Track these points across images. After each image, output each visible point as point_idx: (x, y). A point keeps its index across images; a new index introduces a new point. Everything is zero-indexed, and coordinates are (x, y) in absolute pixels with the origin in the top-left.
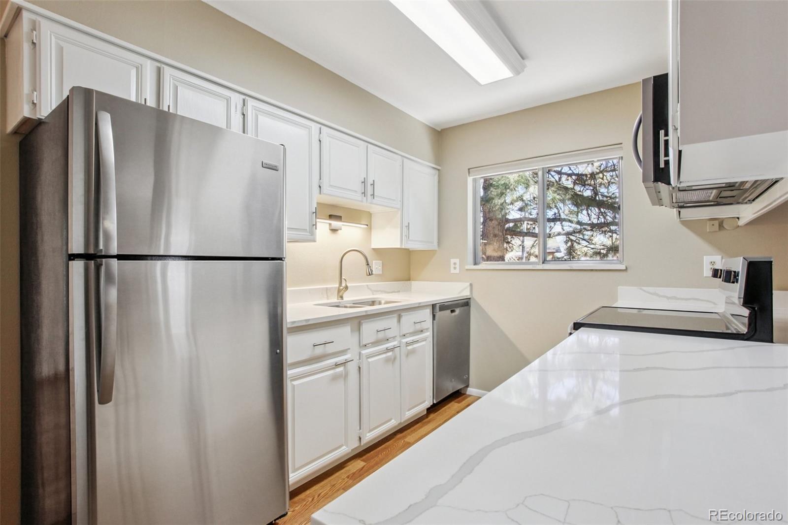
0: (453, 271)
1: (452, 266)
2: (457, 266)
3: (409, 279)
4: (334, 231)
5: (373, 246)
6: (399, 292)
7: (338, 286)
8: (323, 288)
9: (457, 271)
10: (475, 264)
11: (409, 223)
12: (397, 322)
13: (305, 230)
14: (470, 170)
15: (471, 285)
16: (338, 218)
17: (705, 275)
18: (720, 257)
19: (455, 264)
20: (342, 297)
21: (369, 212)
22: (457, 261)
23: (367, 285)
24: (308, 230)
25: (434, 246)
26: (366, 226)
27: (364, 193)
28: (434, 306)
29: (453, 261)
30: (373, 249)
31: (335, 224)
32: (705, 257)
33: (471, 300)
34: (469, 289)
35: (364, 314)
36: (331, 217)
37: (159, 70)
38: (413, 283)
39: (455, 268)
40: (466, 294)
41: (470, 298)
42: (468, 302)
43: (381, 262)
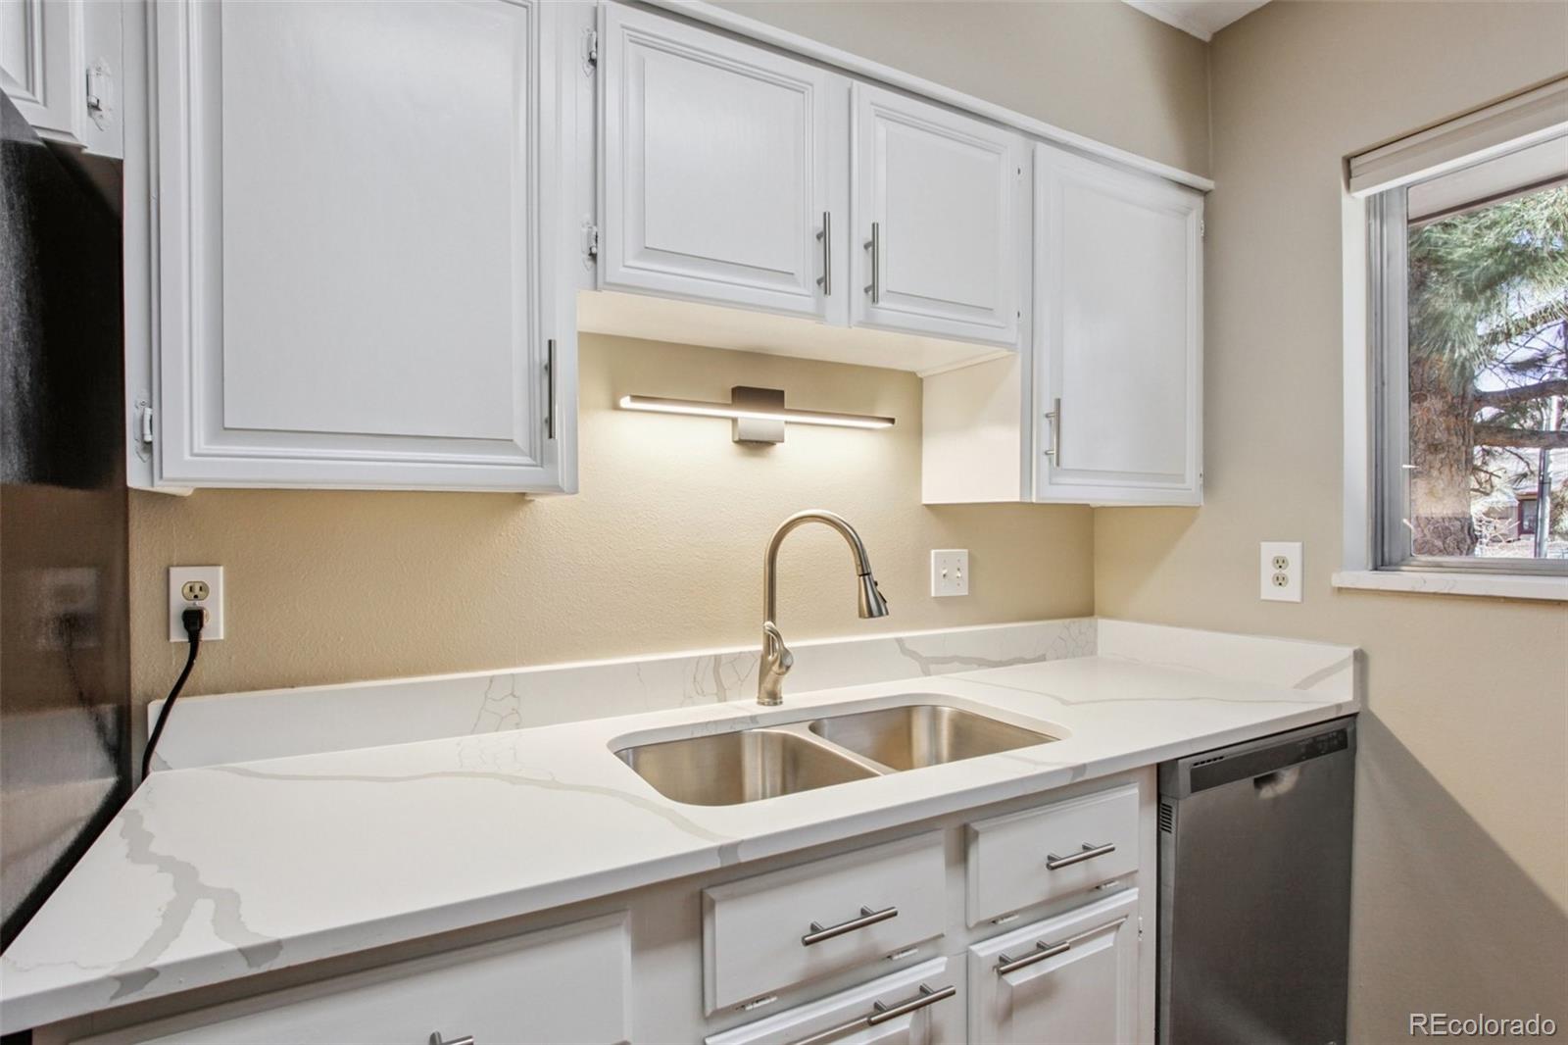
0: (1269, 591)
1: (1268, 571)
2: (1293, 572)
3: (1088, 611)
4: (755, 445)
5: (928, 498)
6: (1042, 658)
7: (760, 647)
8: (700, 661)
9: (1292, 592)
10: (1381, 562)
11: (1058, 402)
13: (506, 444)
14: (1354, 163)
15: (1361, 658)
16: (771, 398)
19: (1280, 563)
20: (774, 697)
21: (913, 374)
22: (1292, 551)
23: (899, 641)
24: (520, 437)
25: (1188, 489)
26: (888, 425)
27: (824, 282)
28: (1163, 772)
29: (1269, 550)
30: (931, 508)
31: (757, 420)
33: (1360, 720)
34: (1348, 674)
36: (744, 396)
38: (1105, 627)
39: (1280, 581)
40: (1336, 694)
41: (1355, 715)
42: (1343, 732)
43: (962, 554)
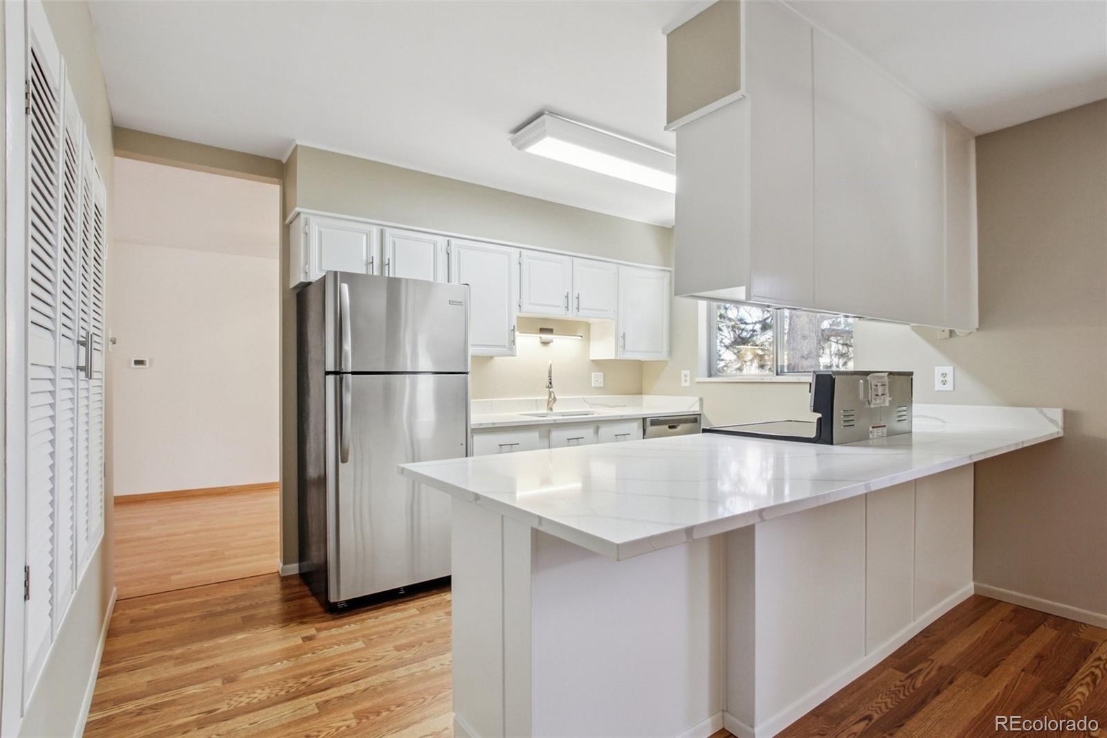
0: (683, 384)
1: (683, 378)
2: (688, 378)
3: (641, 394)
4: (545, 343)
5: (591, 359)
6: (625, 406)
7: (547, 398)
8: (532, 400)
9: (687, 384)
10: (710, 375)
11: (624, 334)
12: (594, 433)
13: (504, 346)
15: (701, 400)
16: (550, 331)
17: (936, 389)
18: (951, 368)
19: (686, 376)
20: (551, 409)
21: (587, 323)
22: (687, 372)
23: (583, 398)
24: (507, 345)
25: (663, 356)
26: (580, 338)
27: (567, 307)
28: (644, 420)
29: (684, 372)
30: (593, 361)
31: (546, 337)
32: (936, 368)
33: (702, 416)
34: (698, 404)
35: (553, 422)
36: (542, 330)
37: (382, 233)
38: (644, 396)
39: (686, 381)
40: (696, 409)
41: (700, 415)
42: (696, 419)
43: (602, 374)
